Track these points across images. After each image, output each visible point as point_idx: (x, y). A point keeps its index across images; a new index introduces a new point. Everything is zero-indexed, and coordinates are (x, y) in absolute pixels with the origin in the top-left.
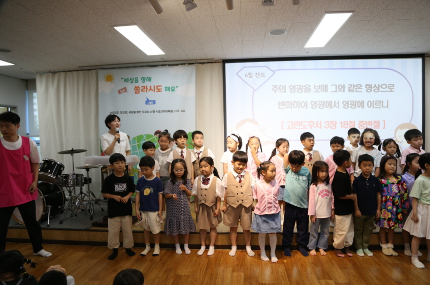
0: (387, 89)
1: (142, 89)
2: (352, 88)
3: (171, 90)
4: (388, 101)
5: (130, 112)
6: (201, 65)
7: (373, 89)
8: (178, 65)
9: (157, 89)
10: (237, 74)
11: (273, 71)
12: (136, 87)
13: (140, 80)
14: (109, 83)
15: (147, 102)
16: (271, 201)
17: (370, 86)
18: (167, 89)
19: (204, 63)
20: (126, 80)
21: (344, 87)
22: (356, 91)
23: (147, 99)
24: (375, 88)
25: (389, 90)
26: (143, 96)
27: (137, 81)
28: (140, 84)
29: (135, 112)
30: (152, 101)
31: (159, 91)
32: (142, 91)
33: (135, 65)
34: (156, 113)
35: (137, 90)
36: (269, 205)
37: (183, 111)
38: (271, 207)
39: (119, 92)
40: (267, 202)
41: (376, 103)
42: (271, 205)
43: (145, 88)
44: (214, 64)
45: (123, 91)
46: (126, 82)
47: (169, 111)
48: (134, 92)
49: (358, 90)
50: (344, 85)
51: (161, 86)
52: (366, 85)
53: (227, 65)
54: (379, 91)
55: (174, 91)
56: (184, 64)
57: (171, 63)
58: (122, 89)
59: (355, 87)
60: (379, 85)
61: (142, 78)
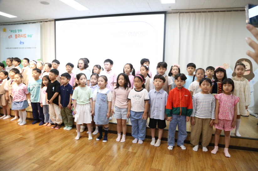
0: (141, 35)
1: (18, 36)
5: (14, 48)
6: (46, 22)
9: (24, 36)
10: (61, 27)
11: (78, 25)
12: (16, 35)
13: (17, 32)
14: (5, 32)
15: (21, 43)
17: (131, 33)
18: (29, 36)
20: (12, 31)
23: (21, 41)
24: (134, 34)
25: (143, 35)
26: (19, 39)
27: (16, 32)
28: (17, 33)
29: (16, 48)
33: (15, 23)
34: (24, 49)
37: (35, 48)
38: (17, 98)
39: (9, 38)
40: (15, 95)
41: (134, 44)
44: (51, 22)
45: (10, 37)
47: (30, 48)
48: (15, 37)
50: (116, 32)
52: (129, 32)
53: (56, 22)
54: (136, 36)
55: (31, 37)
56: (38, 22)
58: (10, 36)
59: (122, 34)
60: (136, 32)
61: (18, 30)
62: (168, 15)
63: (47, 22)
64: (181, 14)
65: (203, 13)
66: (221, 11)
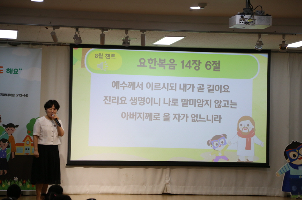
3: (13, 72)
6: (46, 47)
19: (50, 45)
51: (2, 67)
55: (17, 73)
57: (12, 42)
62: (273, 55)
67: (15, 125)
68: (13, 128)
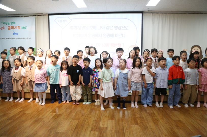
0: (125, 28)
1: (11, 28)
2: (108, 27)
4: (125, 34)
5: (6, 39)
7: (118, 28)
8: (28, 16)
9: (18, 28)
10: (55, 21)
11: (71, 19)
12: (8, 26)
13: (10, 24)
15: (14, 34)
16: (39, 78)
17: (117, 27)
18: (23, 28)
19: (40, 15)
20: (4, 23)
21: (104, 27)
22: (110, 29)
23: (14, 32)
24: (119, 28)
25: (126, 29)
26: (12, 31)
27: (9, 24)
28: (10, 25)
29: (9, 39)
30: (16, 33)
31: (19, 28)
32: (11, 29)
33: (7, 16)
34: (18, 39)
35: (9, 28)
36: (38, 79)
37: (30, 38)
38: (39, 80)
39: (1, 29)
40: (37, 78)
41: (119, 35)
42: (39, 79)
43: (13, 27)
44: (45, 16)
45: (3, 28)
46: (4, 24)
47: (24, 38)
48: (8, 29)
49: (111, 29)
50: (104, 26)
51: (20, 26)
52: (115, 26)
53: (50, 16)
54: (121, 29)
55: (26, 29)
56: (31, 16)
57: (25, 15)
58: (2, 28)
59: (110, 27)
60: (121, 26)
61: (11, 22)
62: (144, 14)
63: (40, 16)
64: (154, 14)
65: (168, 14)
66: (180, 13)
67: (26, 51)
68: (26, 53)
